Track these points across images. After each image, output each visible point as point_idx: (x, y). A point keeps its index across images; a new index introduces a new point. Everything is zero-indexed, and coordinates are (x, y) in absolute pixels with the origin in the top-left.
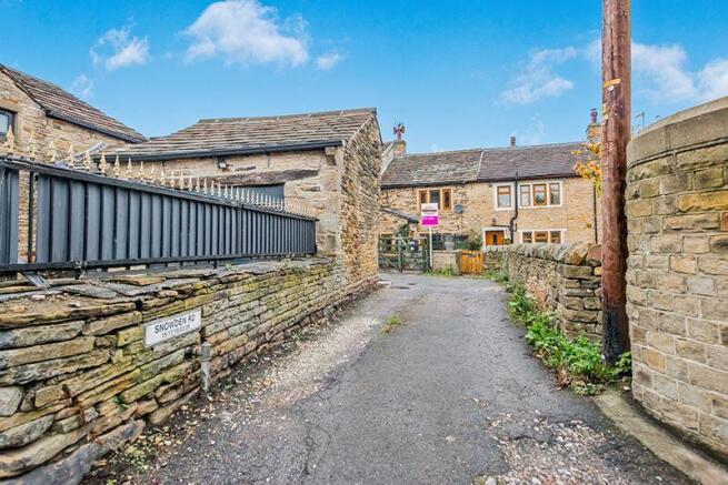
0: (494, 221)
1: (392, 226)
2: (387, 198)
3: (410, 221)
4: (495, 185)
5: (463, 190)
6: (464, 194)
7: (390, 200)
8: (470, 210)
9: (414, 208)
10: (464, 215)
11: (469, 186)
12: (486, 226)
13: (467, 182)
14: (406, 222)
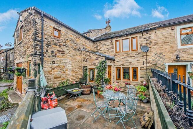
0: (177, 57)
1: (95, 62)
2: (97, 47)
3: (108, 59)
4: (178, 28)
5: (148, 35)
6: (148, 38)
7: (98, 48)
8: (154, 50)
9: (112, 51)
10: (148, 54)
11: (153, 32)
12: (169, 61)
13: (151, 29)
14: (104, 59)
